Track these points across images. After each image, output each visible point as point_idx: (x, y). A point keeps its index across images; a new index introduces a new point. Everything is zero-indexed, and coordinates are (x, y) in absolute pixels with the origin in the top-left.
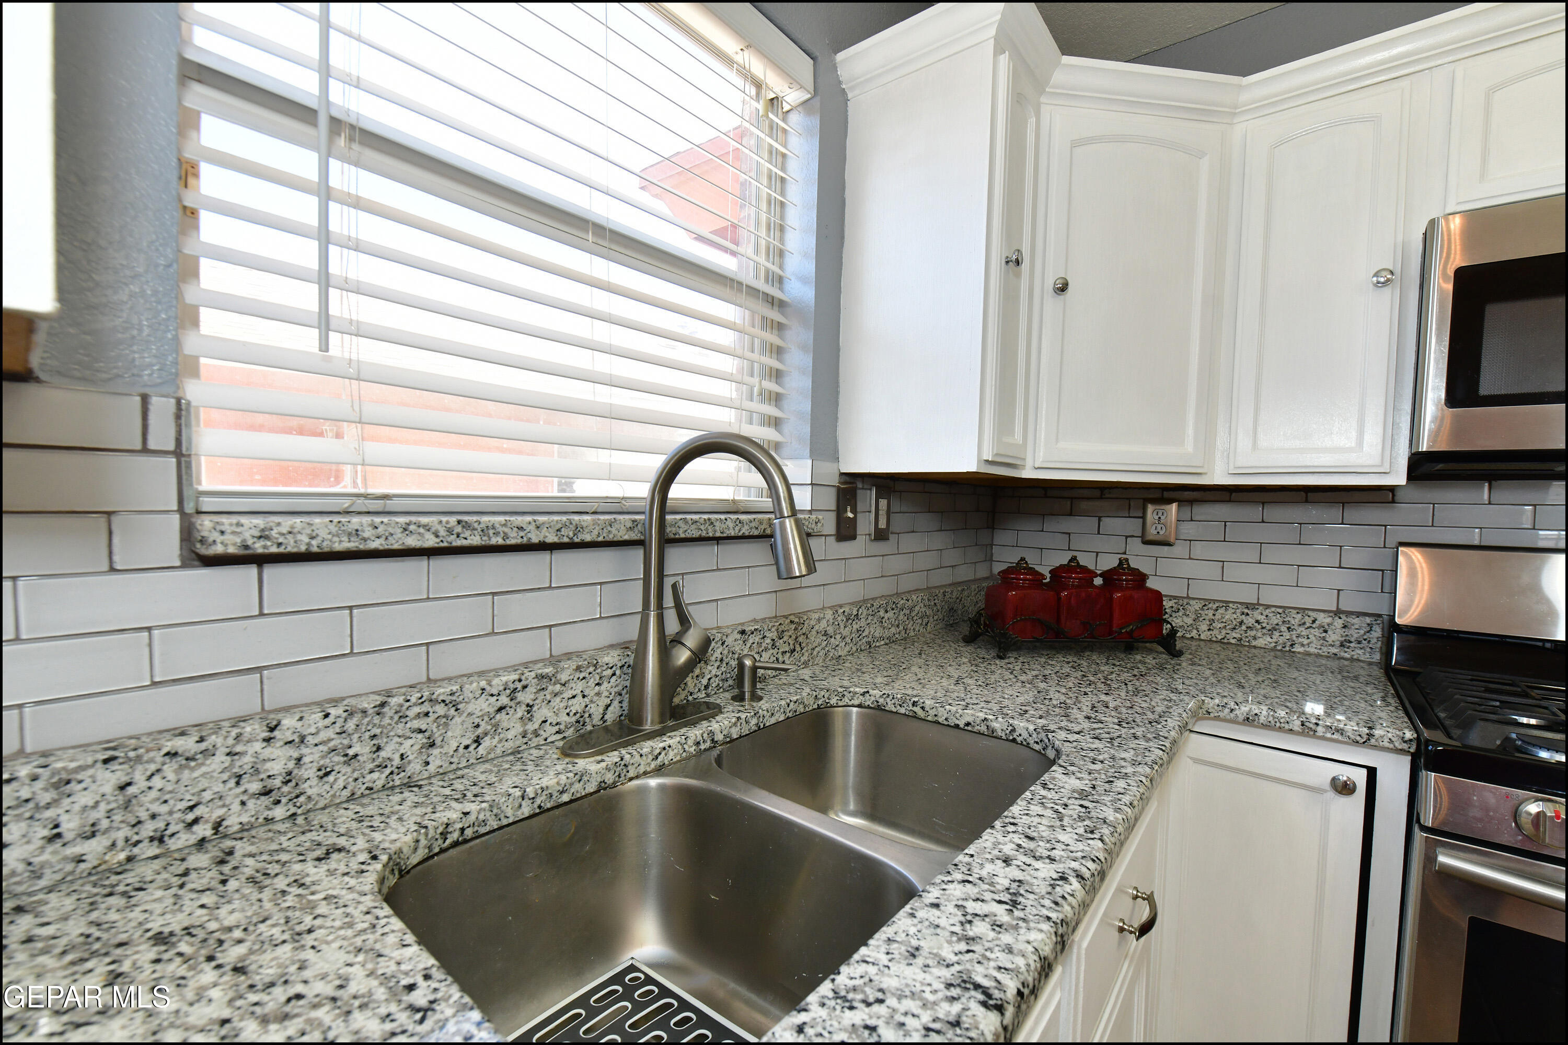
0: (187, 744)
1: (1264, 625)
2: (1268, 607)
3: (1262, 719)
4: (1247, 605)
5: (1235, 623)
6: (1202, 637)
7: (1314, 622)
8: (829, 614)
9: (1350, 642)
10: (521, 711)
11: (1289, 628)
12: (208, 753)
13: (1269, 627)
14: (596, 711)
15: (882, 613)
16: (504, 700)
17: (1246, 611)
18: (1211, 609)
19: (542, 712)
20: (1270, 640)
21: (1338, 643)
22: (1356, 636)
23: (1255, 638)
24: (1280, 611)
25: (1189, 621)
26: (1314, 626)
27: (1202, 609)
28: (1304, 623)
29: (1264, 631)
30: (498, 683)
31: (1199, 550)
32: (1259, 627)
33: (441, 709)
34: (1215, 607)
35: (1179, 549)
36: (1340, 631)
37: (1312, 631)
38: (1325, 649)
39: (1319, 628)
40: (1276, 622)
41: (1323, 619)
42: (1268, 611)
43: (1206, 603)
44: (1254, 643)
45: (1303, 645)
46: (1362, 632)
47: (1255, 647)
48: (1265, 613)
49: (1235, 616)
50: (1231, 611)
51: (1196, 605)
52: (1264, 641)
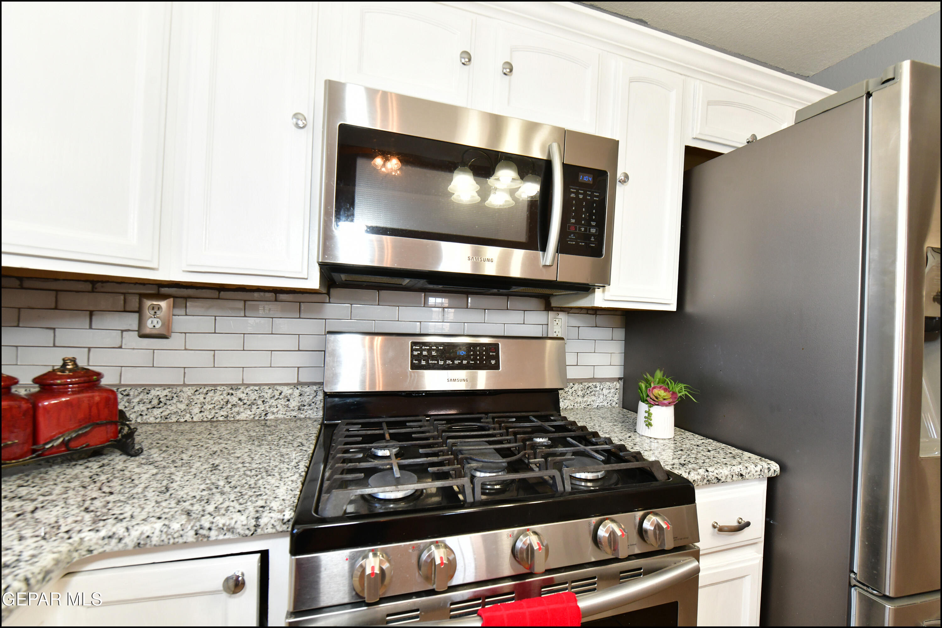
1: (245, 401)
2: (248, 385)
3: (155, 540)
4: (232, 387)
5: (222, 403)
6: (195, 419)
7: (280, 394)
9: (304, 406)
11: (263, 401)
13: (248, 403)
17: (231, 391)
18: (202, 393)
20: (250, 413)
21: (296, 408)
22: (308, 400)
23: (238, 413)
24: (257, 388)
25: (182, 406)
26: (281, 397)
27: (194, 395)
28: (274, 396)
29: (245, 406)
31: (193, 341)
32: (242, 403)
34: (205, 391)
35: (176, 340)
36: (297, 399)
37: (279, 401)
38: (288, 414)
39: (284, 398)
40: (254, 398)
41: (287, 391)
42: (248, 389)
43: (198, 387)
44: (238, 418)
45: (273, 413)
46: (311, 397)
47: (238, 421)
48: (245, 392)
49: (222, 397)
50: (219, 393)
51: (189, 391)
52: (245, 415)
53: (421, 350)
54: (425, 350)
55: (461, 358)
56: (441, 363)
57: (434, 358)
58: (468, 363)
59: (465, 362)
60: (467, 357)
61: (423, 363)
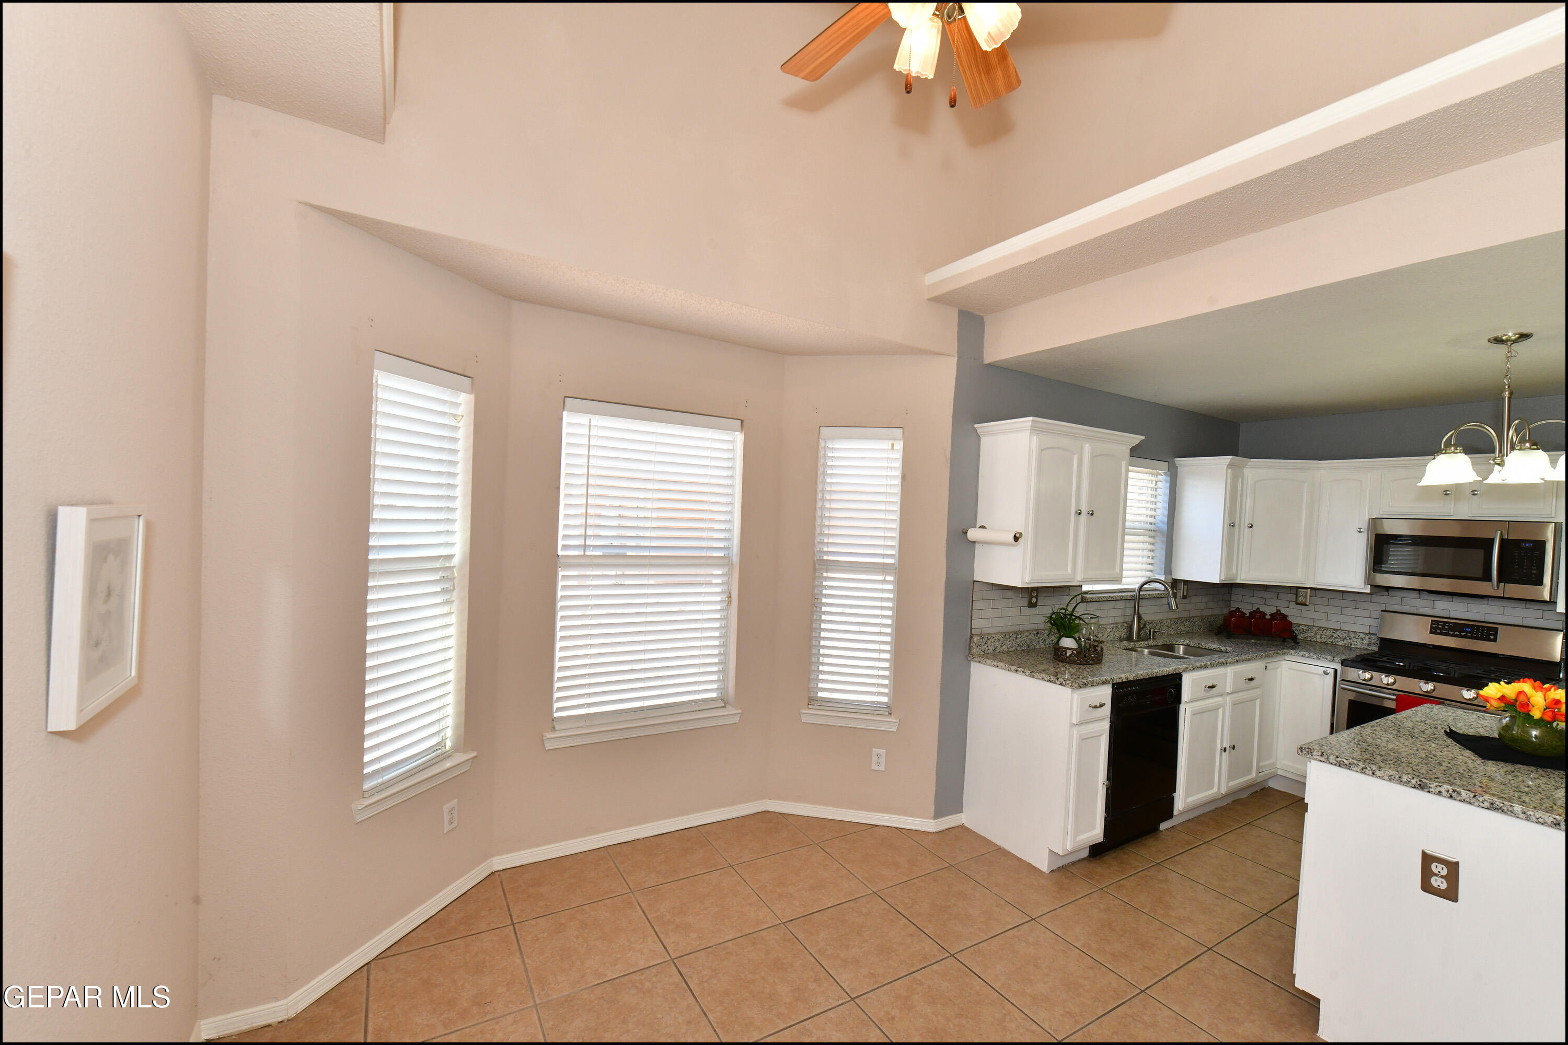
2: (1342, 630)
4: (1335, 630)
5: (1330, 636)
6: (1318, 641)
7: (1359, 636)
8: (1169, 621)
9: (1372, 644)
11: (1350, 638)
14: (1123, 635)
15: (1185, 623)
17: (1334, 632)
18: (1321, 630)
19: (1116, 634)
20: (1343, 643)
21: (1367, 644)
22: (1373, 642)
24: (1347, 632)
25: (1313, 634)
27: (1318, 630)
28: (1355, 637)
29: (1341, 639)
31: (1319, 608)
35: (1311, 607)
36: (1368, 640)
37: (1358, 640)
39: (1360, 639)
41: (1362, 636)
43: (1320, 628)
45: (1355, 645)
46: (1373, 639)
49: (1330, 633)
50: (1328, 631)
51: (1316, 629)
52: (1341, 643)
53: (1438, 625)
54: (1440, 625)
55: (1467, 632)
56: (1451, 633)
57: (1446, 630)
58: (1472, 635)
59: (1469, 635)
60: (1472, 631)
61: (1439, 631)
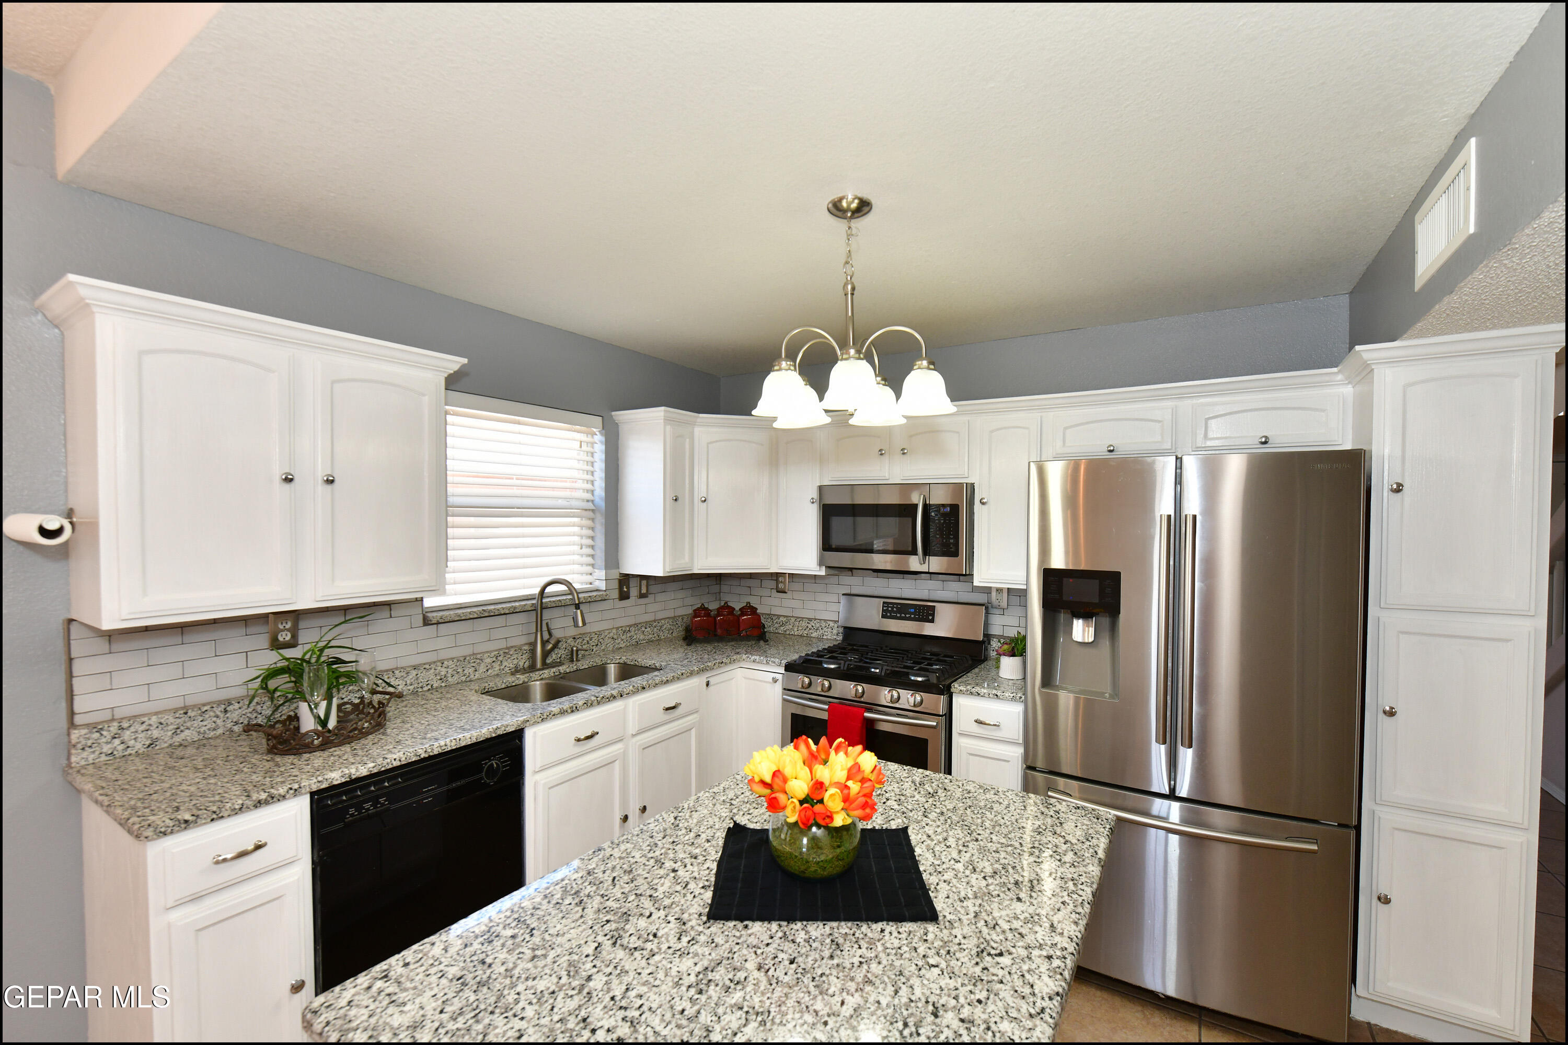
0: (427, 667)
2: (816, 619)
4: (809, 619)
7: (828, 625)
8: (614, 631)
10: (499, 663)
12: (431, 669)
14: (521, 664)
15: (643, 629)
16: (494, 659)
19: (505, 663)
23: (812, 633)
24: (819, 621)
25: (791, 627)
27: (795, 621)
30: (493, 654)
31: (796, 595)
32: (813, 628)
33: (478, 661)
34: (799, 620)
35: (789, 595)
36: (837, 629)
37: (829, 629)
38: (833, 636)
40: (818, 626)
41: (831, 624)
43: (797, 618)
45: (827, 635)
47: (812, 637)
48: (815, 622)
50: (804, 622)
51: (793, 620)
54: (891, 607)
55: (911, 613)
56: (898, 615)
57: (895, 612)
58: (915, 616)
59: (912, 616)
60: (914, 613)
61: (889, 614)
